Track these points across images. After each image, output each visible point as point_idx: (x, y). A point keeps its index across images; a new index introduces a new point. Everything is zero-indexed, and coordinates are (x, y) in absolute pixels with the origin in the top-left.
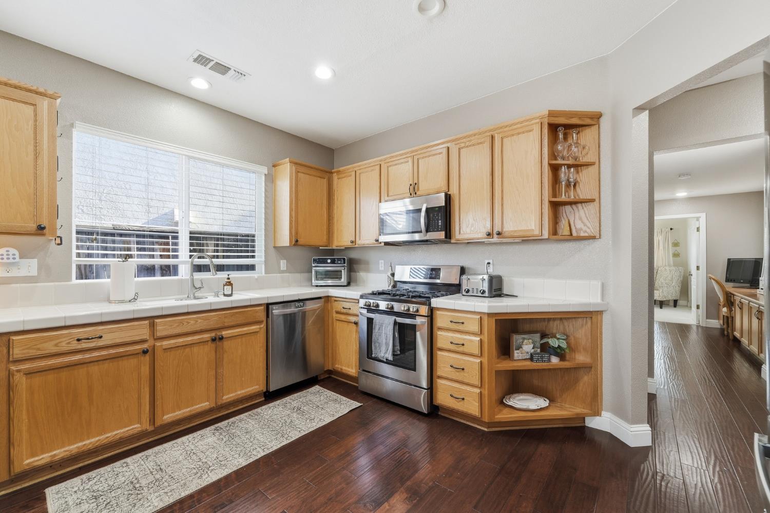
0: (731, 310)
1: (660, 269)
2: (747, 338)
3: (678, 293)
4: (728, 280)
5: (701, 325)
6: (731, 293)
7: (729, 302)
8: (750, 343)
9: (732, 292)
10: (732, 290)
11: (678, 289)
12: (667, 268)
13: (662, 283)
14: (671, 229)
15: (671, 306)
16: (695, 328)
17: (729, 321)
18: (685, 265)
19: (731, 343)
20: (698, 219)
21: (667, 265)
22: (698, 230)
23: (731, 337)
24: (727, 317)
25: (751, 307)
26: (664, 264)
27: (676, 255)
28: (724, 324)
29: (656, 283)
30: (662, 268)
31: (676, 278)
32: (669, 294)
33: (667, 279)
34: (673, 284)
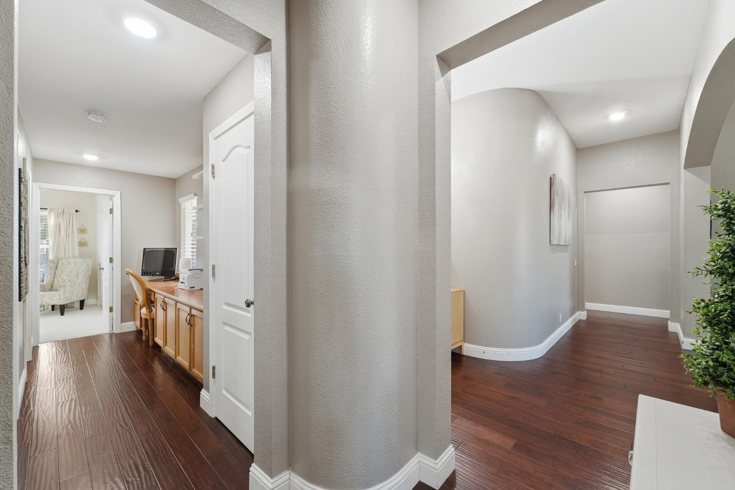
0: (151, 311)
1: (60, 262)
2: (174, 347)
3: (86, 291)
4: (144, 273)
5: (115, 333)
6: (150, 290)
7: (149, 301)
8: (177, 352)
9: (150, 288)
10: (150, 285)
11: (85, 286)
12: (71, 260)
13: (64, 281)
14: (77, 211)
15: (76, 309)
16: (107, 338)
17: (149, 324)
18: (94, 256)
19: (150, 350)
20: (111, 197)
21: (71, 255)
22: (111, 211)
23: (151, 344)
24: (146, 320)
25: (179, 309)
26: (67, 255)
27: (82, 244)
28: (141, 327)
29: (56, 280)
30: (64, 260)
31: (82, 273)
32: (73, 295)
33: (71, 274)
34: (79, 280)
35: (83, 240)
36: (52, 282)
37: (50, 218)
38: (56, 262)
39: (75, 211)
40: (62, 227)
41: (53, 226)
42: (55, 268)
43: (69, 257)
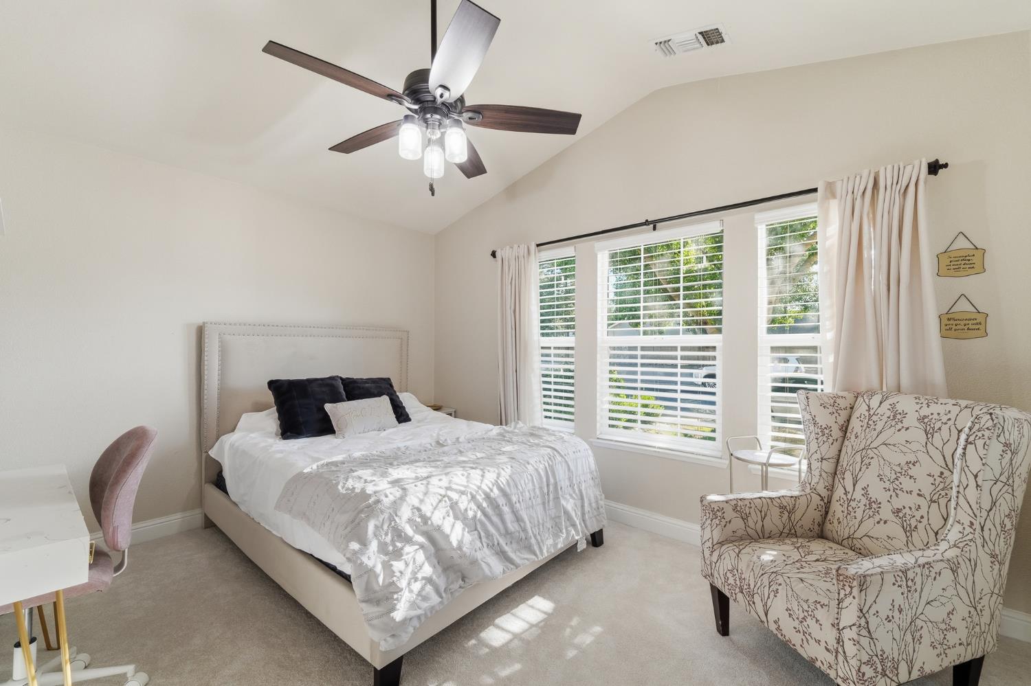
1: (861, 409)
12: (906, 404)
13: (873, 505)
14: (934, 168)
21: (905, 381)
26: (890, 380)
27: (958, 325)
29: (839, 492)
30: (875, 402)
31: (972, 493)
32: (917, 640)
33: (906, 483)
34: (953, 534)
35: (964, 306)
36: (824, 493)
37: (827, 222)
38: (842, 403)
39: (925, 169)
40: (872, 254)
41: (835, 251)
42: (836, 433)
43: (899, 389)
